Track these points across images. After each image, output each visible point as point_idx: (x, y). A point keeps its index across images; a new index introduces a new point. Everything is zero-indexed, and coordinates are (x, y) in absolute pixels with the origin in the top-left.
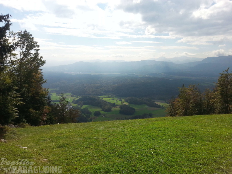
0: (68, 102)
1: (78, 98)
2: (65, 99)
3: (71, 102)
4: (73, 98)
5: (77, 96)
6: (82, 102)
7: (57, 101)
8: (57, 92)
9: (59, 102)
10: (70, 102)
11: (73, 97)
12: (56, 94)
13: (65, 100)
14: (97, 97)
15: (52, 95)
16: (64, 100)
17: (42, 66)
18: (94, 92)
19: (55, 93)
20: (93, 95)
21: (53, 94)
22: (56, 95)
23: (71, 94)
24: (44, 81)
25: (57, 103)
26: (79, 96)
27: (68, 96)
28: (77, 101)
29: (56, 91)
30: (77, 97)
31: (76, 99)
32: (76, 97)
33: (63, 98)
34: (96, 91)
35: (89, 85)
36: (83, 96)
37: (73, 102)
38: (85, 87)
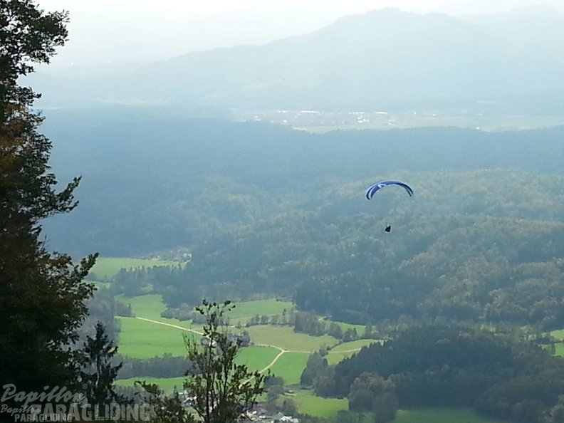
1: (355, 348)
2: (233, 352)
3: (292, 375)
4: (307, 346)
5: (345, 327)
6: (388, 382)
7: (165, 368)
8: (171, 288)
9: (180, 381)
10: (279, 381)
11: (315, 331)
12: (164, 308)
13: (238, 361)
14: (527, 333)
15: (127, 313)
16: (227, 362)
17: (37, 65)
18: (500, 295)
19: (159, 297)
20: (492, 318)
21: (136, 304)
22: (166, 316)
23: (289, 305)
24: (57, 189)
25: (169, 387)
26: (361, 330)
27: (264, 321)
28: (348, 369)
29: (161, 277)
30: (347, 338)
31: (336, 356)
32: (336, 334)
33: (222, 341)
34: (519, 285)
35: (455, 224)
36: (403, 325)
37: (305, 381)
38: (423, 245)
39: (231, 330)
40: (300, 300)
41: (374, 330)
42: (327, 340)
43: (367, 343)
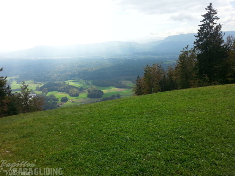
0: (31, 90)
1: (42, 85)
2: (27, 87)
3: (34, 89)
4: (36, 86)
5: (40, 83)
6: (46, 89)
7: (18, 90)
8: (17, 80)
9: (20, 91)
10: (33, 90)
11: (37, 84)
12: (17, 83)
13: (27, 88)
14: (62, 82)
15: (12, 84)
16: (26, 88)
18: (59, 78)
19: (16, 81)
20: (58, 80)
21: (13, 82)
22: (17, 84)
23: (33, 81)
25: (18, 92)
26: (42, 83)
27: (30, 83)
28: (41, 88)
29: (16, 79)
30: (41, 84)
31: (40, 86)
32: (39, 84)
33: (25, 86)
34: (61, 76)
35: (52, 70)
36: (48, 82)
37: (36, 90)
38: (49, 73)
39: (26, 85)
40: (34, 80)
41: (44, 83)
42: (38, 85)
43: (43, 84)
